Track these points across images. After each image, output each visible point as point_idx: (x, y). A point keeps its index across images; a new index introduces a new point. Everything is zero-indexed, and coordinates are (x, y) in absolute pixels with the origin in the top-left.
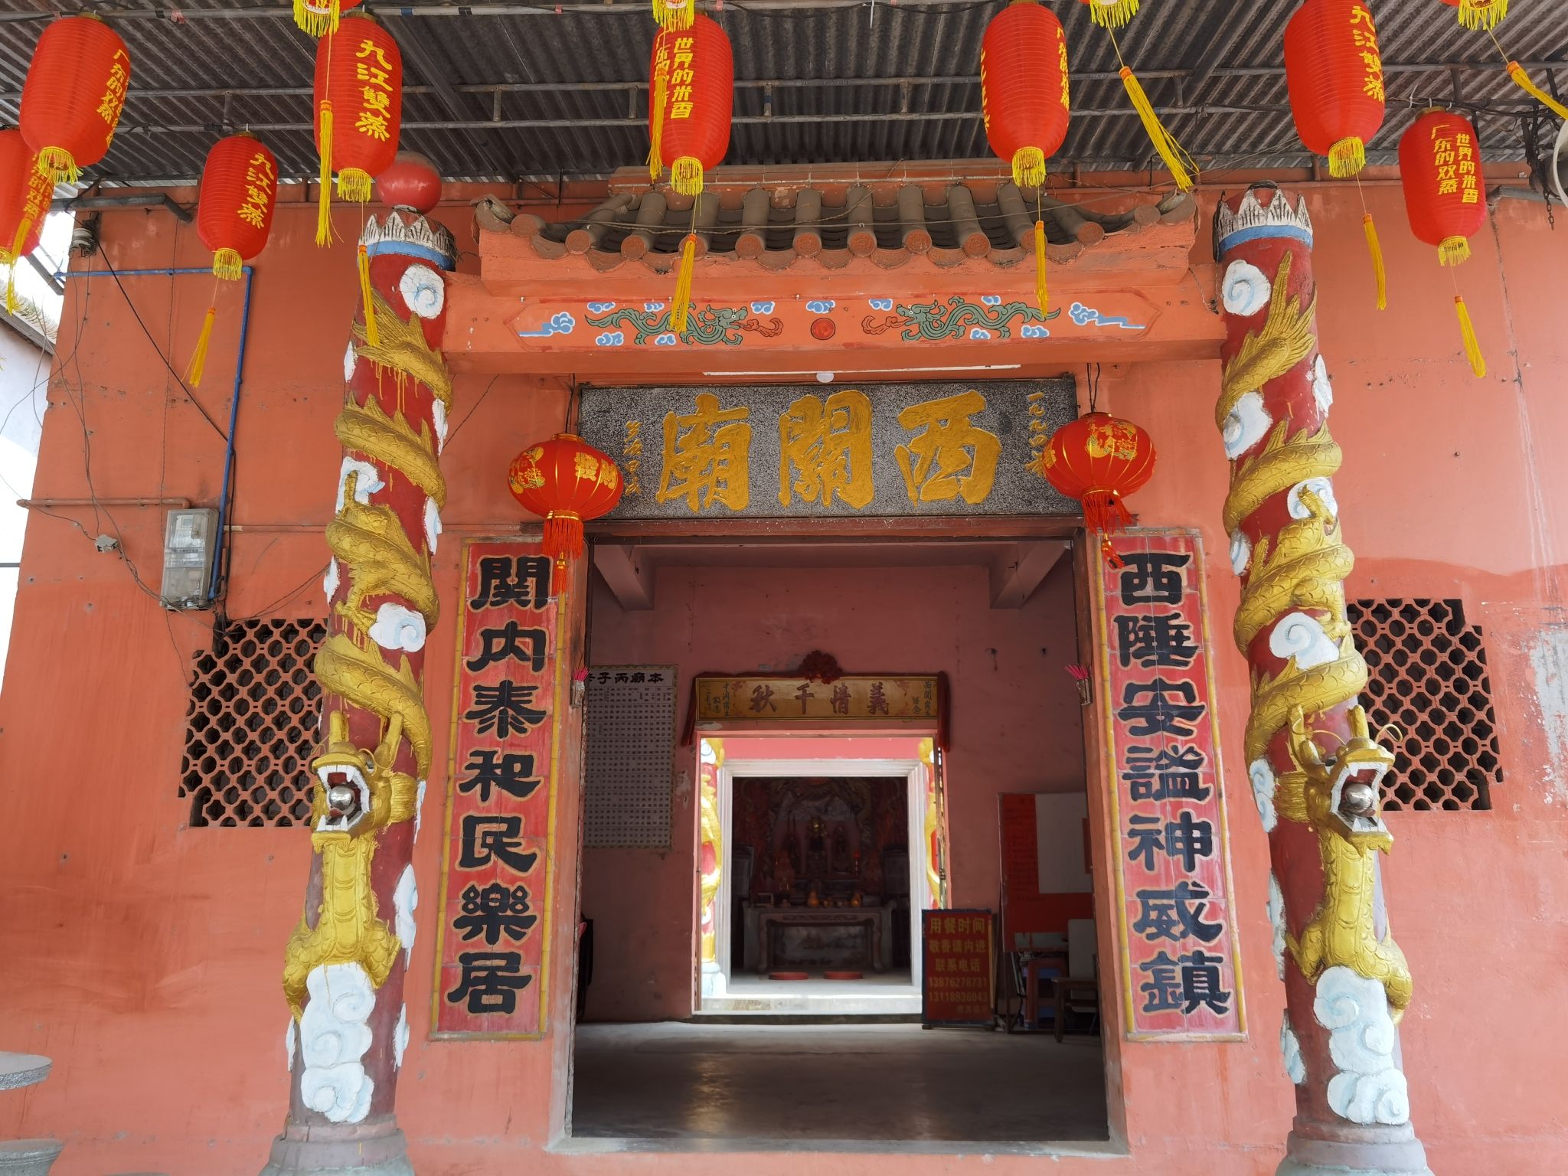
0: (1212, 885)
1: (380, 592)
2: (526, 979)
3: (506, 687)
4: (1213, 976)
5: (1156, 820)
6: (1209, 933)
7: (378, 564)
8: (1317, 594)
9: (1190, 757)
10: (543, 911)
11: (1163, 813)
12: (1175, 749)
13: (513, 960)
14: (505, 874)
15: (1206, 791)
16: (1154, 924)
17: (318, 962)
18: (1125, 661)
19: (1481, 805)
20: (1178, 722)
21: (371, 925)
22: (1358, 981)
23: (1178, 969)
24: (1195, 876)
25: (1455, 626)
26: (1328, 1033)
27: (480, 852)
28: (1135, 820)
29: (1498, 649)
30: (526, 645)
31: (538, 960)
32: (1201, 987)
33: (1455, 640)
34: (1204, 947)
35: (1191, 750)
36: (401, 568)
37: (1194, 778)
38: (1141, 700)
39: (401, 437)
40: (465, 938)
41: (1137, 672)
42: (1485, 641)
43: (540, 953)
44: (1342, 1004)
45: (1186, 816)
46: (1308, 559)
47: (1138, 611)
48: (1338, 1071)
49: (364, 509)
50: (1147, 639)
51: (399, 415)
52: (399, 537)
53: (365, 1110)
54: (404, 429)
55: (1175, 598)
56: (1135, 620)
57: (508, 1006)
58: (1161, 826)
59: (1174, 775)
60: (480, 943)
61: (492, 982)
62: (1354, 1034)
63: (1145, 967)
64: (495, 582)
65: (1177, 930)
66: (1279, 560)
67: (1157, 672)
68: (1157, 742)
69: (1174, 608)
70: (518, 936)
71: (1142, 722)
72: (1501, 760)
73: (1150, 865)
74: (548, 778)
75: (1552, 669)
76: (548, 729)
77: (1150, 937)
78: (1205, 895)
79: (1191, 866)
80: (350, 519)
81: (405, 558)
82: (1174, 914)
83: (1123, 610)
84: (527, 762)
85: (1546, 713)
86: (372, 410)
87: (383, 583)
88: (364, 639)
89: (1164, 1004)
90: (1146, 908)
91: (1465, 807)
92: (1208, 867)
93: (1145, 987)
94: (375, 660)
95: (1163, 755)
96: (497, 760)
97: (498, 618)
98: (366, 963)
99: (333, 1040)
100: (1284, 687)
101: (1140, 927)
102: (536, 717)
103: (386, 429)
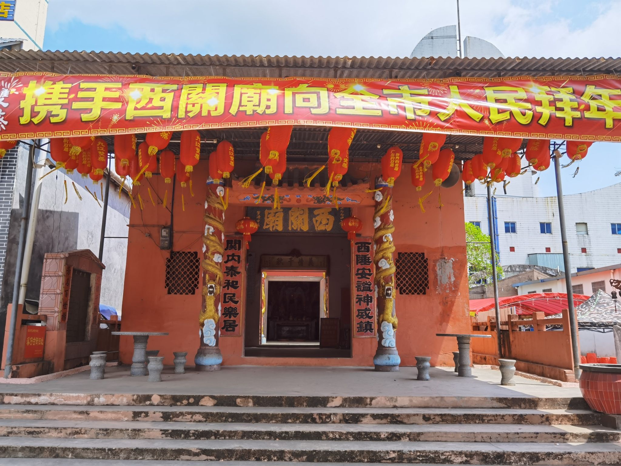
0: (372, 308)
1: (215, 251)
2: (237, 325)
3: (232, 267)
4: (371, 326)
5: (362, 296)
6: (371, 317)
7: (214, 246)
8: (386, 256)
9: (369, 283)
10: (240, 312)
11: (363, 294)
12: (366, 282)
13: (234, 321)
14: (233, 305)
15: (372, 290)
16: (360, 316)
17: (206, 319)
18: (357, 264)
19: (424, 293)
20: (367, 276)
21: (215, 313)
22: (387, 323)
23: (364, 324)
24: (369, 306)
25: (423, 258)
26: (382, 332)
27: (227, 300)
28: (358, 295)
29: (431, 263)
30: (236, 258)
31: (239, 322)
32: (368, 327)
33: (422, 261)
34: (370, 320)
35: (369, 282)
36: (218, 247)
37: (370, 287)
38: (360, 272)
39: (218, 221)
40: (225, 317)
41: (360, 266)
42: (428, 261)
43: (240, 320)
44: (385, 327)
45: (368, 295)
46: (386, 249)
47: (361, 254)
48: (384, 338)
49: (211, 235)
50: (362, 260)
51: (217, 217)
52: (217, 241)
53: (215, 344)
54: (218, 220)
55: (368, 251)
56: (360, 255)
57: (234, 330)
58: (363, 297)
59: (366, 287)
60: (227, 318)
61: (230, 326)
62: (387, 332)
63: (358, 324)
64: (230, 245)
65: (364, 317)
66: (381, 249)
67: (364, 266)
68: (364, 280)
69: (367, 253)
70: (235, 317)
71: (360, 276)
72: (429, 285)
73: (360, 304)
74: (241, 285)
75: (440, 267)
76: (241, 275)
77: (359, 318)
78: (370, 310)
79: (368, 305)
80: (208, 237)
81: (219, 245)
82: (364, 314)
83: (358, 253)
84: (237, 282)
85: (438, 276)
86: (212, 216)
87: (215, 250)
88: (212, 260)
89: (361, 331)
90: (359, 313)
91: (421, 294)
92: (371, 305)
93: (357, 328)
94: (213, 264)
95: (364, 283)
96: (231, 282)
97: (230, 252)
98: (214, 319)
99: (209, 332)
100: (380, 272)
101: (357, 316)
102: (239, 273)
103: (215, 220)
